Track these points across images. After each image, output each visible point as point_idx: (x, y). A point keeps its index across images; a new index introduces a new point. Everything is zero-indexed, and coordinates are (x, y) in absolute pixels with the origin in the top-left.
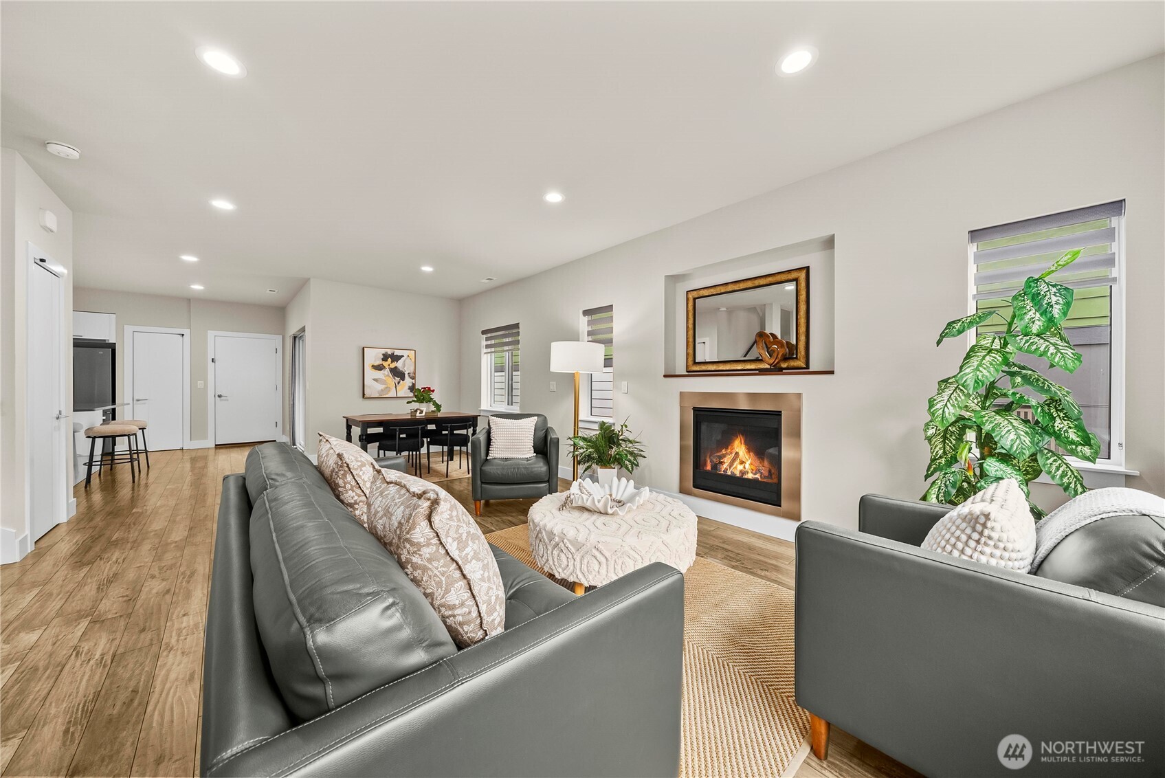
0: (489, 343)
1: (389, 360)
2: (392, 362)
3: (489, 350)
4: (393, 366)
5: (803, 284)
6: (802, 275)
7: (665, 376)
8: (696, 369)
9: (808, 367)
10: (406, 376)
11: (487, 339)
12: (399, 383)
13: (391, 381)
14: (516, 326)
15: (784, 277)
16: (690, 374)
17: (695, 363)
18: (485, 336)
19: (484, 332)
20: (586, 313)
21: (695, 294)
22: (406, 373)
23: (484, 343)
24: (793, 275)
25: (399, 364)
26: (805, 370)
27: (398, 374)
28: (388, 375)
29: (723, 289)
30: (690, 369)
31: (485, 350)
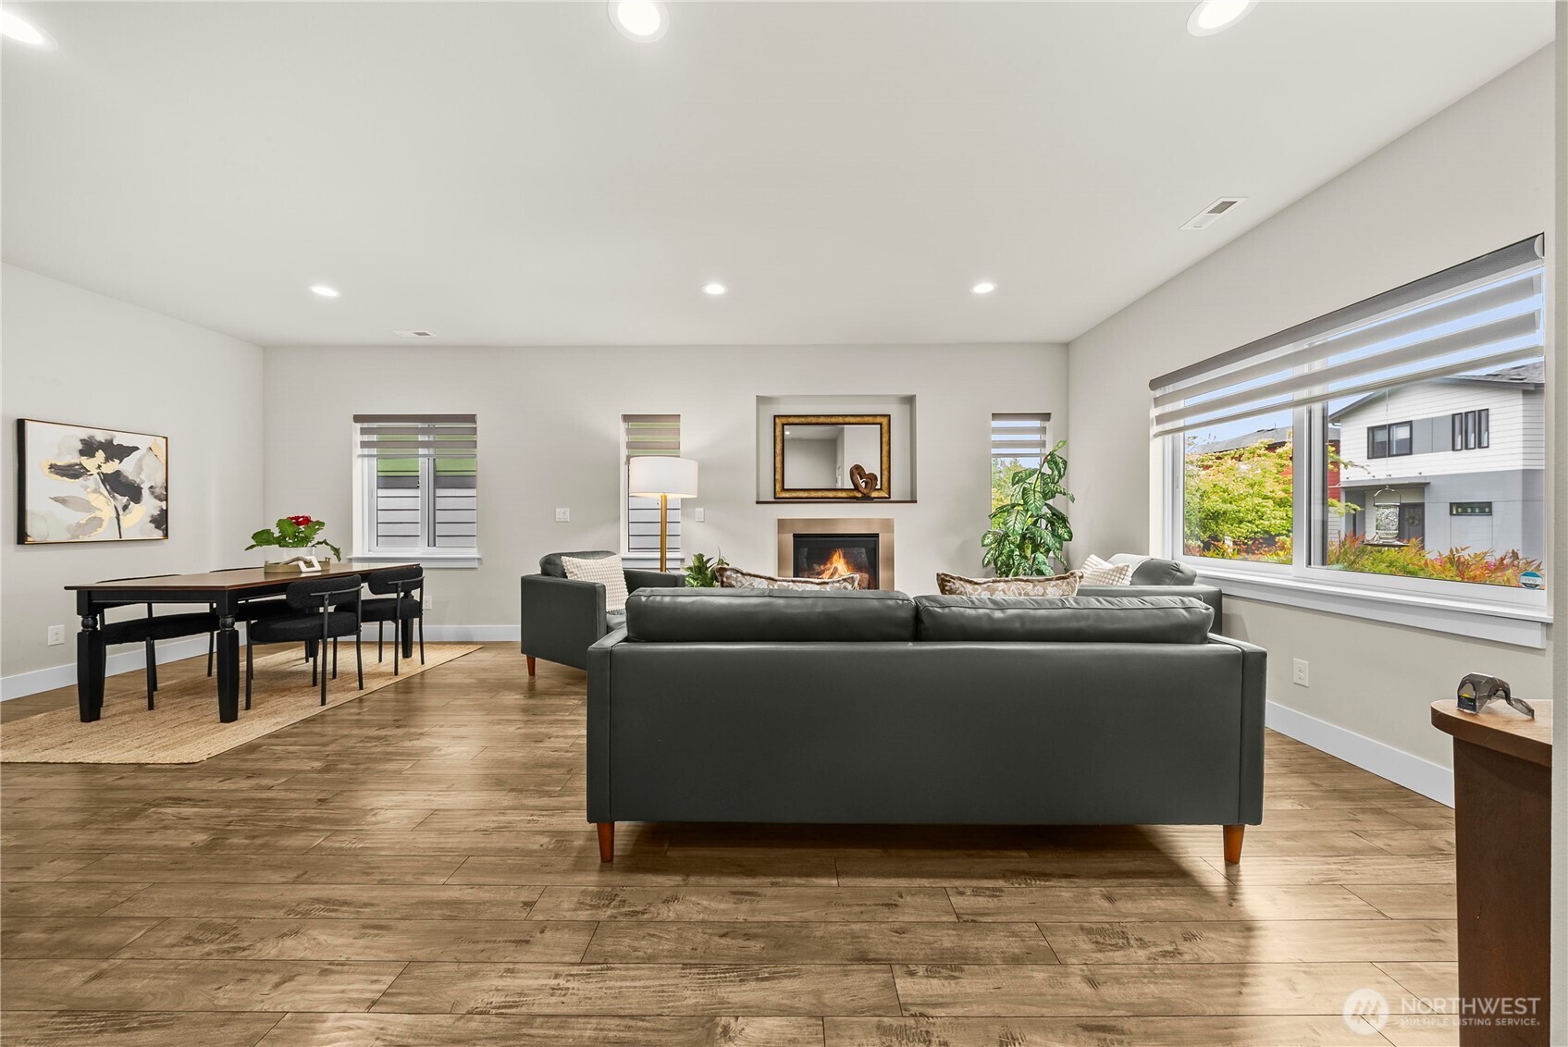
0: (366, 438)
1: (100, 455)
2: (107, 460)
3: (366, 451)
4: (110, 468)
5: (885, 428)
6: (884, 421)
7: (758, 503)
8: (783, 494)
9: (890, 498)
10: (145, 492)
11: (364, 431)
12: (125, 508)
13: (104, 504)
14: (472, 418)
15: (870, 419)
16: (778, 500)
17: (783, 490)
18: (359, 426)
19: (358, 419)
20: (627, 418)
21: (784, 420)
22: (145, 488)
23: (358, 438)
24: (879, 420)
25: (127, 467)
26: (886, 500)
27: (124, 488)
28: (96, 491)
29: (814, 420)
30: (778, 496)
31: (358, 451)
